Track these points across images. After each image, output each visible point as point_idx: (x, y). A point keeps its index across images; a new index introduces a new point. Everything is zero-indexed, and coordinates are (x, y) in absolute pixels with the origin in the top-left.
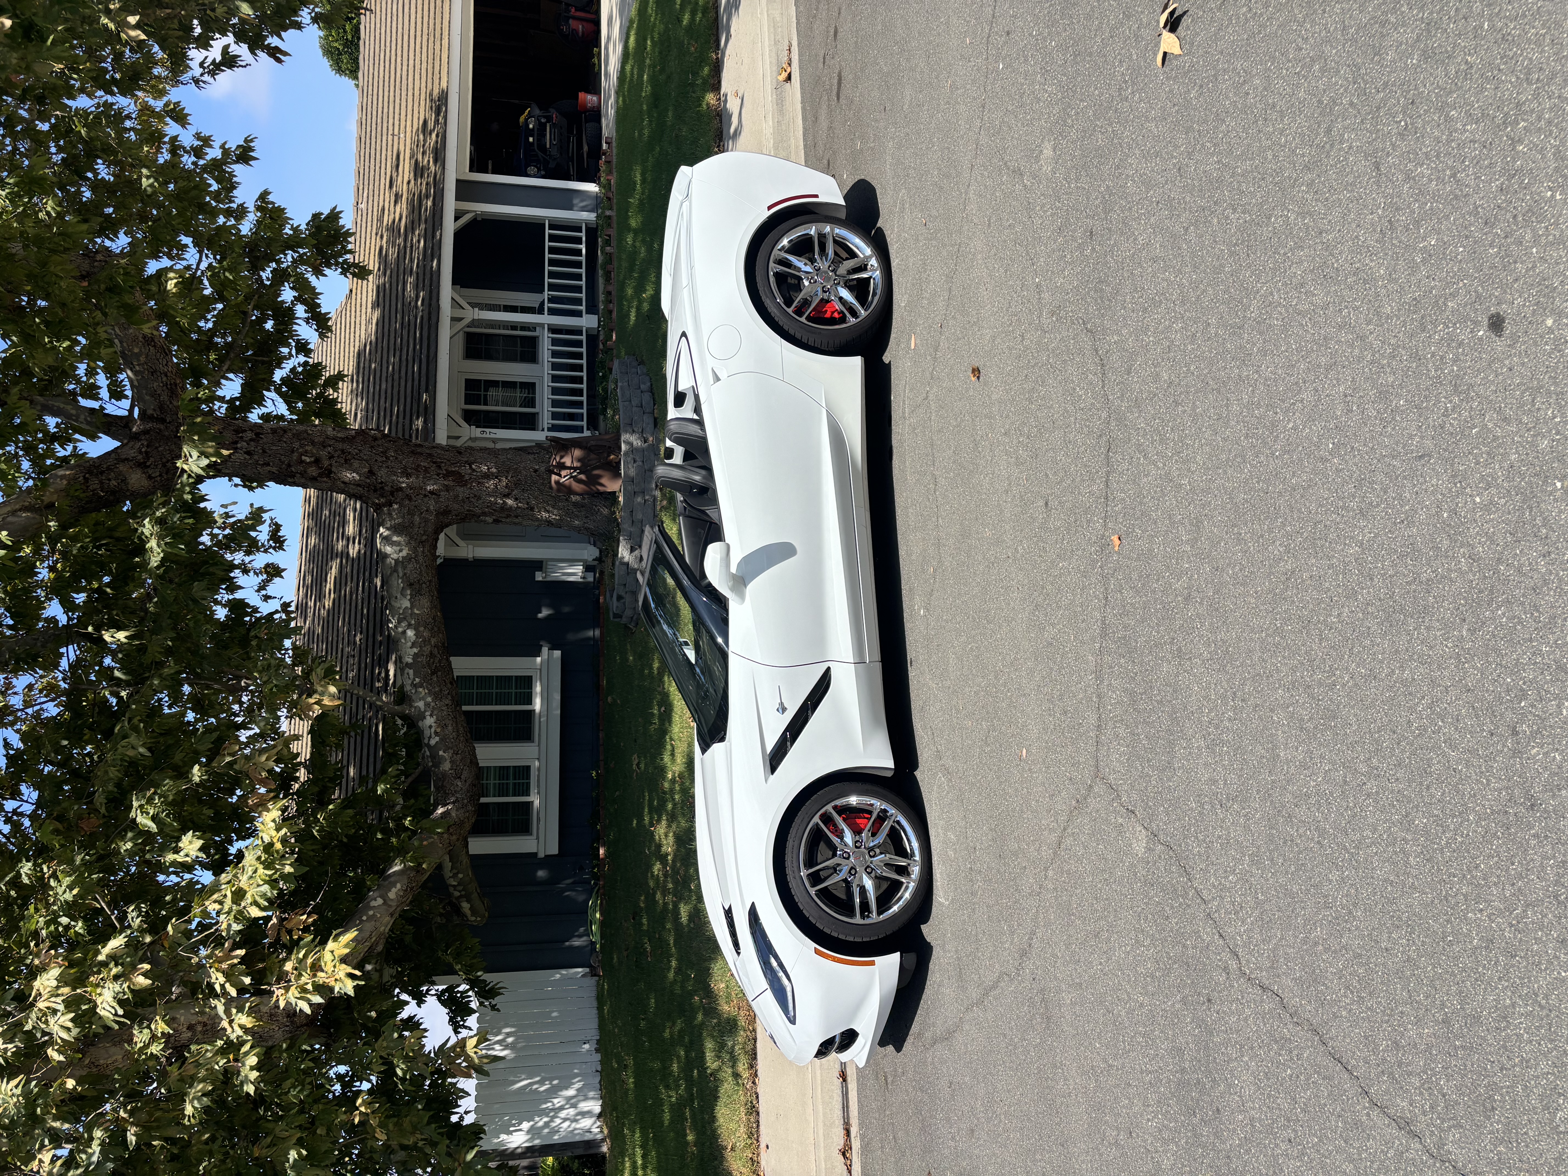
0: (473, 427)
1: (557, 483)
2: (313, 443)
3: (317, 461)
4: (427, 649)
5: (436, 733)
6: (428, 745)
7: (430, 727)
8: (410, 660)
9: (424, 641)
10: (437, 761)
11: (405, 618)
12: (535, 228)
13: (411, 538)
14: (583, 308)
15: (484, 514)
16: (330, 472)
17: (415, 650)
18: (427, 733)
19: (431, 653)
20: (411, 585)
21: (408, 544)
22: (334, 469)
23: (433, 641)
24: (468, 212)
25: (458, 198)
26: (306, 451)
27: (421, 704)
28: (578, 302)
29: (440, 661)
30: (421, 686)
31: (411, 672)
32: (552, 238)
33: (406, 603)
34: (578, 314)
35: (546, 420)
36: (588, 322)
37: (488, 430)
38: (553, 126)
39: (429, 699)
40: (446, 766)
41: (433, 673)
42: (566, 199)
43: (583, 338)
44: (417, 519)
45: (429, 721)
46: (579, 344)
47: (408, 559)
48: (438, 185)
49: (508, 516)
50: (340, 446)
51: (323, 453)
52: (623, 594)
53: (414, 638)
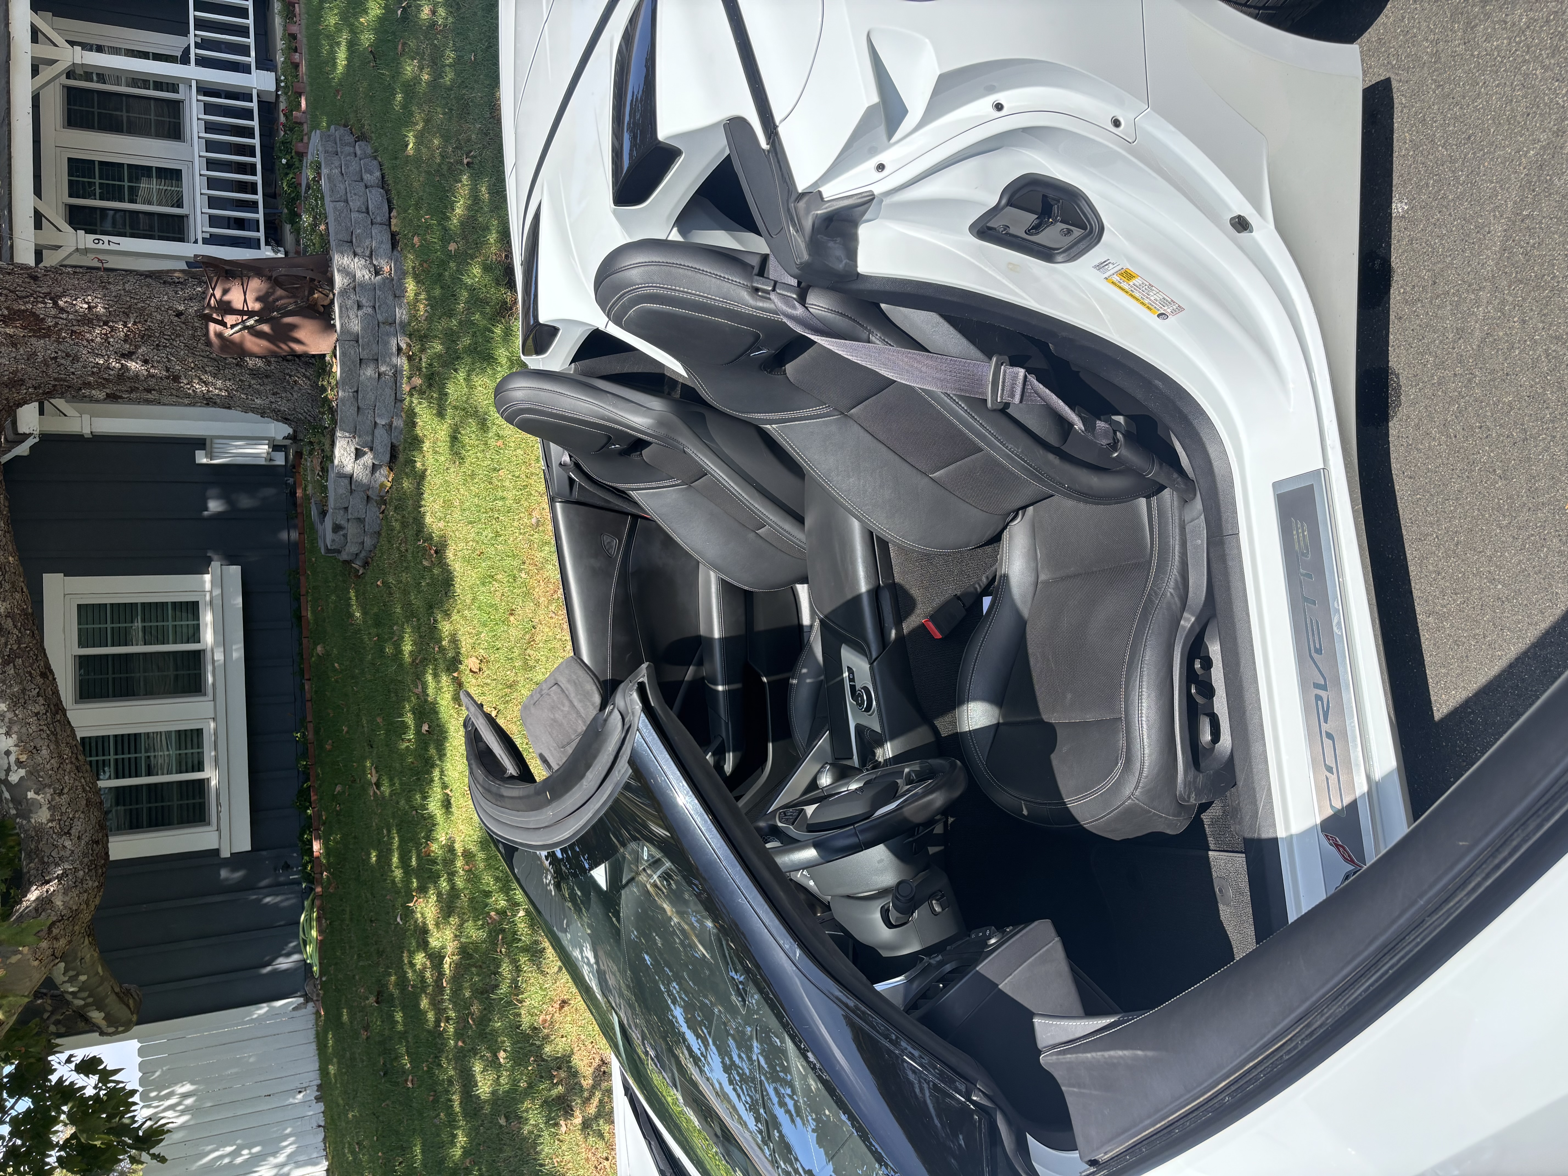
0: (81, 233)
1: (219, 335)
14: (252, 59)
15: (88, 385)
28: (244, 50)
34: (245, 69)
35: (200, 226)
36: (260, 81)
37: (106, 238)
40: (43, 816)
43: (254, 105)
46: (247, 114)
49: (132, 390)
52: (343, 523)
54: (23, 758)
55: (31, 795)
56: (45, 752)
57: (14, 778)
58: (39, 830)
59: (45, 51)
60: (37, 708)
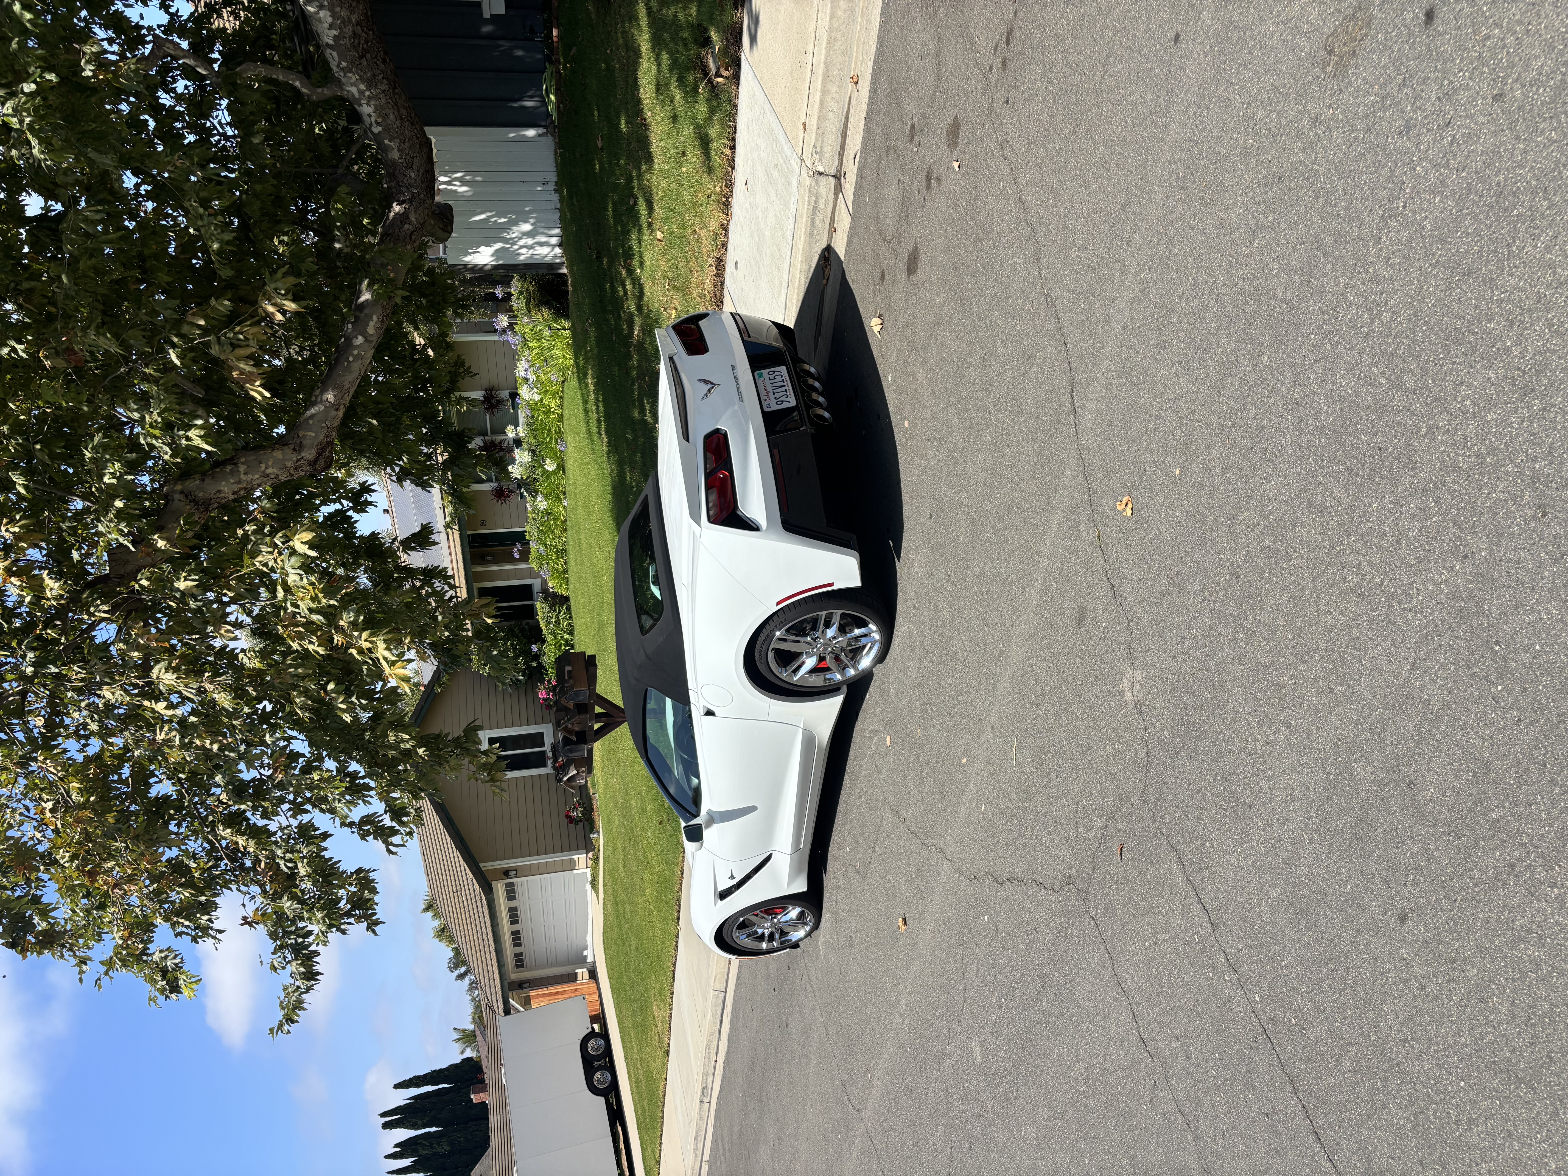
5: (378, 122)
6: (370, 131)
7: (369, 115)
8: (331, 42)
9: (343, 22)
10: (383, 147)
17: (335, 32)
18: (367, 119)
19: (354, 33)
23: (354, 18)
27: (354, 90)
30: (349, 69)
39: (362, 86)
41: (361, 57)
45: (367, 109)
53: (330, 20)
54: (380, 120)
55: (386, 142)
56: (392, 117)
57: (375, 129)
58: (394, 164)
60: (384, 90)
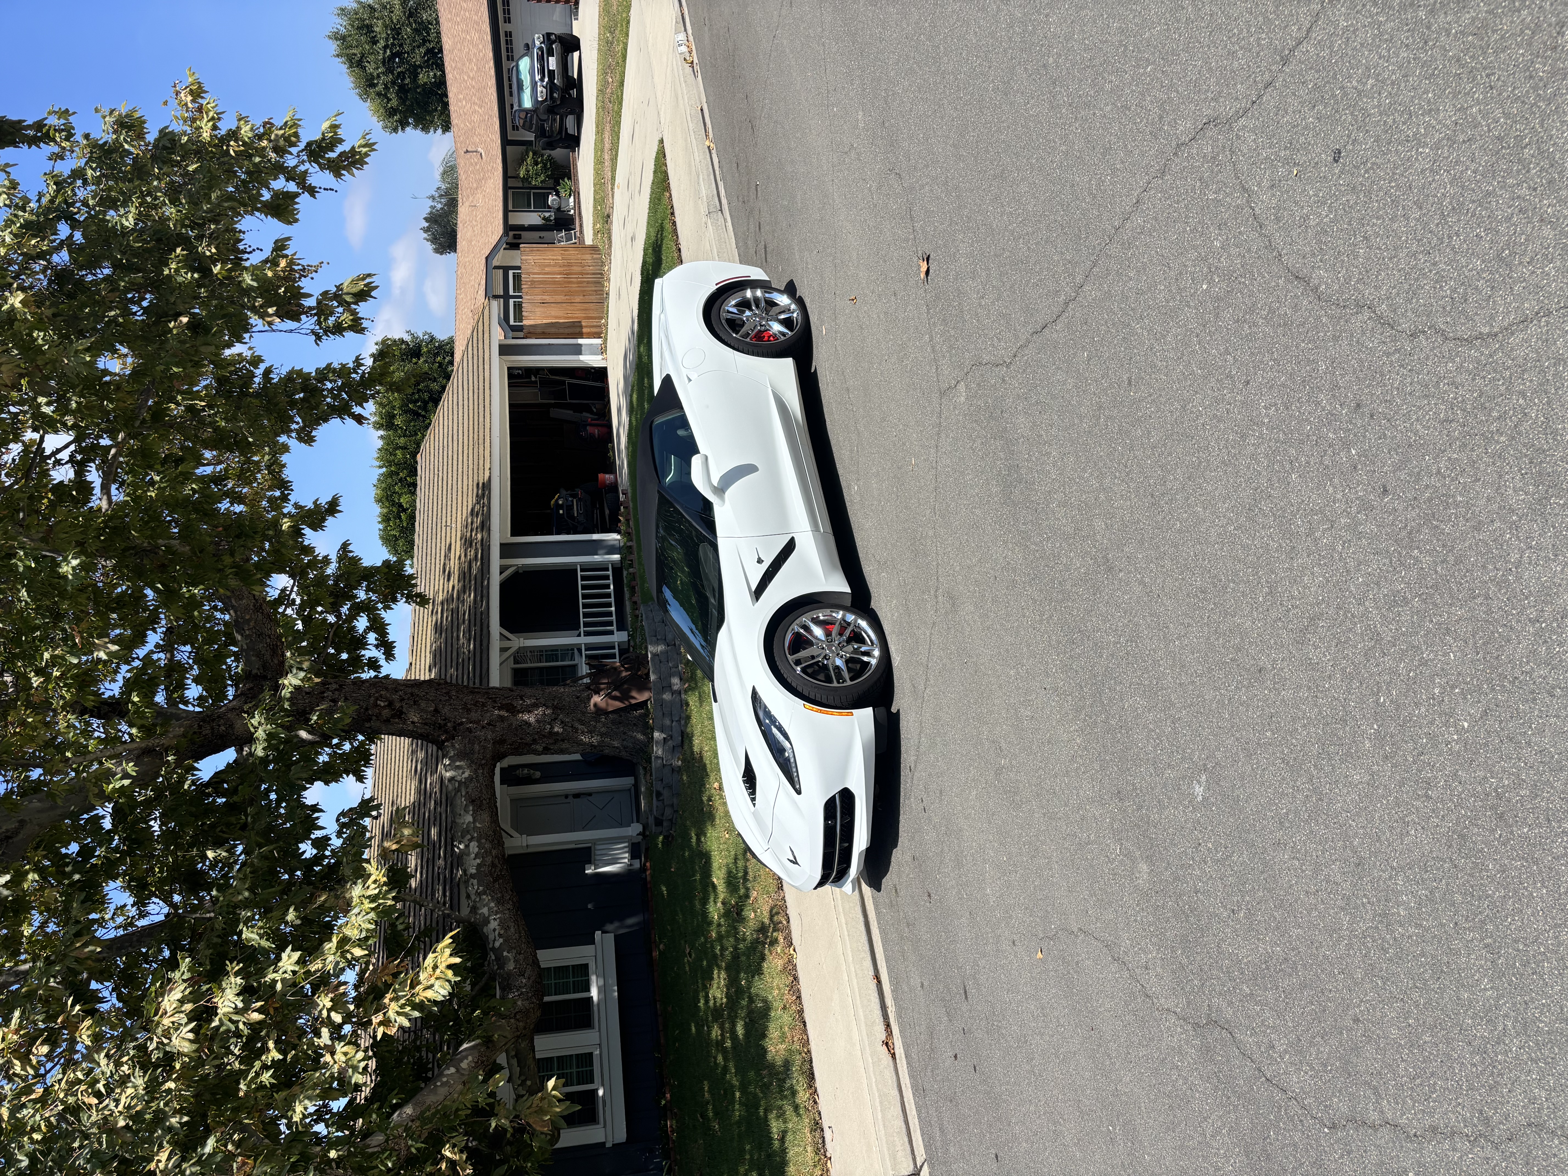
2: (387, 689)
3: (390, 704)
4: (489, 860)
5: (500, 935)
6: (493, 948)
7: (494, 930)
8: (474, 871)
9: (486, 852)
10: (501, 961)
11: (468, 832)
12: (569, 573)
13: (472, 762)
14: (614, 628)
15: (534, 741)
16: (402, 713)
17: (478, 861)
18: (491, 937)
19: (492, 862)
20: (473, 801)
21: (469, 766)
22: (404, 710)
23: (494, 852)
24: (511, 566)
25: (502, 556)
26: (381, 696)
27: (485, 911)
28: (610, 624)
29: (501, 871)
30: (484, 893)
31: (475, 882)
32: (584, 578)
33: (469, 818)
34: (610, 633)
36: (619, 637)
38: (579, 500)
39: (492, 905)
40: (511, 966)
41: (494, 881)
42: (594, 547)
43: (616, 650)
44: (477, 747)
45: (494, 924)
46: (612, 656)
47: (470, 779)
48: (486, 547)
50: (409, 690)
51: (395, 697)
52: (661, 789)
53: (477, 850)
54: (502, 932)
55: (505, 954)
56: (512, 929)
57: (497, 944)
58: (509, 974)
59: (507, 644)
60: (509, 906)
